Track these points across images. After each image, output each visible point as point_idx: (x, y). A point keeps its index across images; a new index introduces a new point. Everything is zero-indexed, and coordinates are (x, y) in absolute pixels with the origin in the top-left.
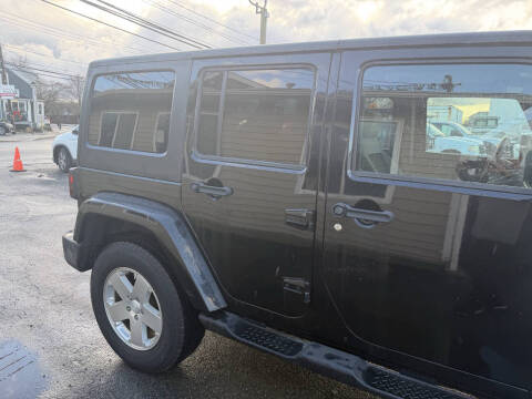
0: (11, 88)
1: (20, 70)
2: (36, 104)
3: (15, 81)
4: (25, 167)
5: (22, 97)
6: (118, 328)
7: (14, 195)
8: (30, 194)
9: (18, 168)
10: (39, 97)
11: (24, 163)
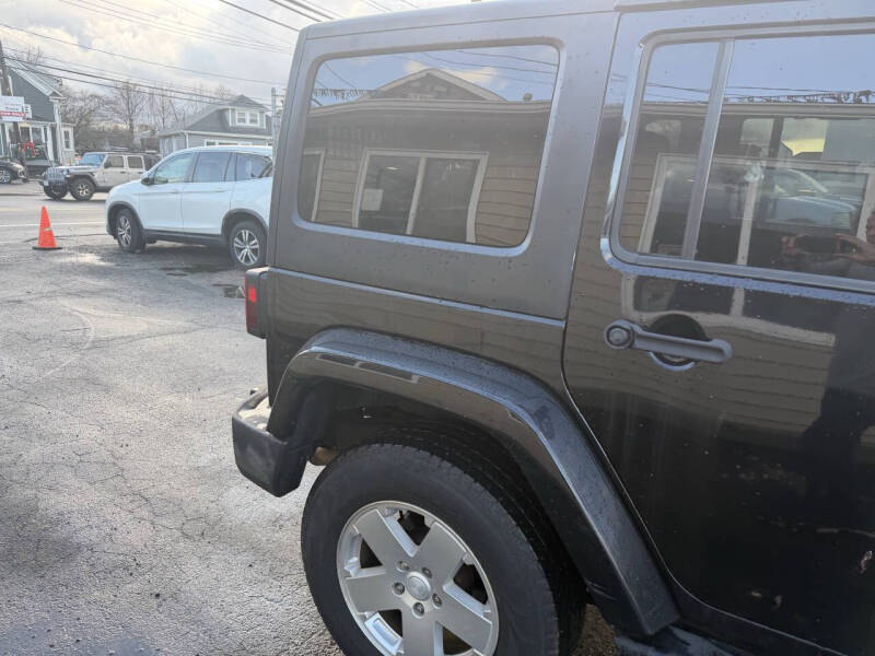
0: (18, 102)
1: (30, 70)
2: (61, 130)
3: (23, 89)
4: (58, 243)
5: (36, 118)
6: (369, 623)
7: (51, 295)
8: (80, 294)
9: (47, 245)
10: (65, 120)
11: (55, 233)
